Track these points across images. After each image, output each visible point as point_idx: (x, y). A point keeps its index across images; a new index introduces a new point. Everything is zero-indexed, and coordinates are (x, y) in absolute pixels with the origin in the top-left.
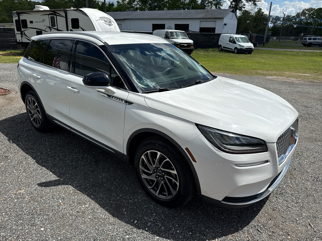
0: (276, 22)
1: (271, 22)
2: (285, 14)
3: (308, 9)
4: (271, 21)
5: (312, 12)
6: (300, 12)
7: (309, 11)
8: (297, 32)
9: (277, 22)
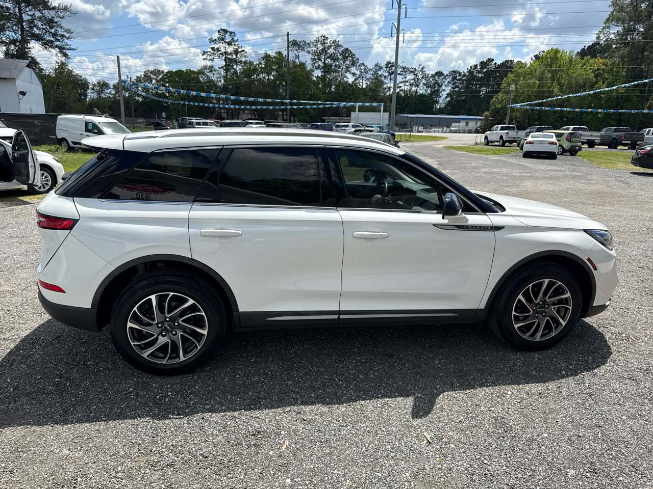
0: (102, 91)
1: (92, 91)
2: (131, 78)
3: (153, 71)
4: (93, 89)
5: (160, 76)
6: (141, 76)
7: (155, 75)
8: (146, 110)
9: (104, 90)
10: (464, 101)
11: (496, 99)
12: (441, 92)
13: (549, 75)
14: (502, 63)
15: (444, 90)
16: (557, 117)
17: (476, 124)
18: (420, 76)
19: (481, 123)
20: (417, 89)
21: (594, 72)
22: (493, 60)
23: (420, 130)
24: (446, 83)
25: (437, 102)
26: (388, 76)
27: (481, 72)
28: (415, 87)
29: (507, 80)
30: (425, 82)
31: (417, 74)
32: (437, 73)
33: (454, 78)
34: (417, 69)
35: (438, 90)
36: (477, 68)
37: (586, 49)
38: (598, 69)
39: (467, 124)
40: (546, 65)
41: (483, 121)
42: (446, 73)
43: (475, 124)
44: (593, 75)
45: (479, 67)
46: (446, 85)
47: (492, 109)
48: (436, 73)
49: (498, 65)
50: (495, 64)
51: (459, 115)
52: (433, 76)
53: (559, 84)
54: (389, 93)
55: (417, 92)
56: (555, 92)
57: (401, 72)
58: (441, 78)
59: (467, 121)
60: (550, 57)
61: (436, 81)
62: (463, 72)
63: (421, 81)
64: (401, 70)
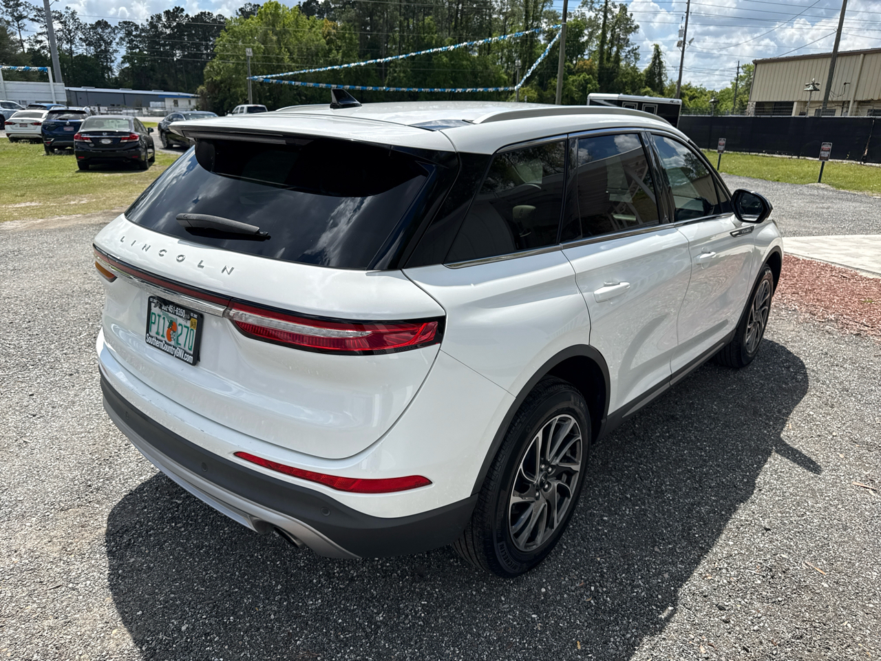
10: (152, 69)
11: (210, 67)
12: (112, 53)
13: (275, 38)
14: (198, 16)
15: (116, 51)
16: (295, 95)
17: (190, 103)
18: (71, 27)
19: (197, 102)
20: (71, 47)
21: (325, 38)
22: (183, 10)
23: (102, 112)
24: (117, 40)
25: (110, 69)
26: (13, 21)
27: (170, 26)
28: (67, 42)
29: (221, 40)
30: (83, 37)
31: (65, 22)
32: (99, 23)
33: (129, 34)
34: (63, 13)
35: (106, 51)
36: (161, 20)
37: (301, 6)
38: (329, 34)
39: (176, 103)
40: (267, 24)
41: (199, 99)
42: (113, 23)
43: (188, 103)
44: (324, 41)
45: (164, 19)
46: (118, 43)
47: (208, 83)
48: (96, 23)
49: (192, 18)
50: (187, 16)
51: (151, 90)
52: (94, 27)
53: (289, 50)
54: (22, 50)
55: (71, 52)
56: (286, 62)
57: (35, 16)
58: (107, 31)
59: (175, 99)
60: (271, 13)
61: (100, 35)
62: (142, 25)
63: (76, 34)
64: (35, 14)
